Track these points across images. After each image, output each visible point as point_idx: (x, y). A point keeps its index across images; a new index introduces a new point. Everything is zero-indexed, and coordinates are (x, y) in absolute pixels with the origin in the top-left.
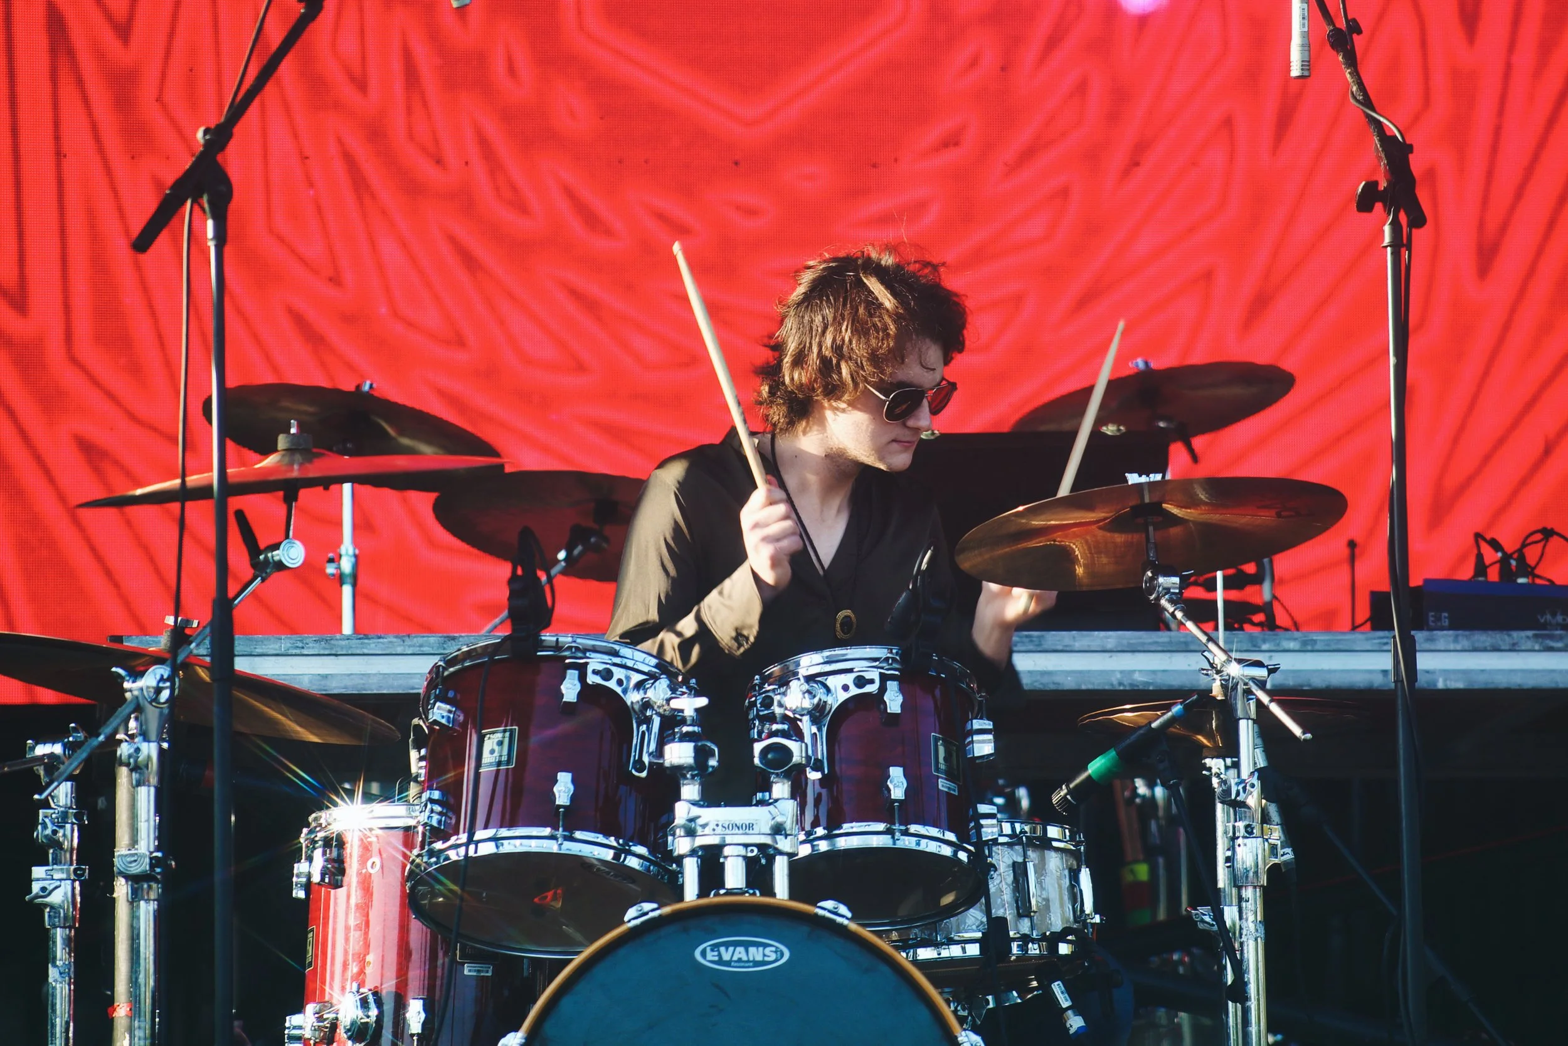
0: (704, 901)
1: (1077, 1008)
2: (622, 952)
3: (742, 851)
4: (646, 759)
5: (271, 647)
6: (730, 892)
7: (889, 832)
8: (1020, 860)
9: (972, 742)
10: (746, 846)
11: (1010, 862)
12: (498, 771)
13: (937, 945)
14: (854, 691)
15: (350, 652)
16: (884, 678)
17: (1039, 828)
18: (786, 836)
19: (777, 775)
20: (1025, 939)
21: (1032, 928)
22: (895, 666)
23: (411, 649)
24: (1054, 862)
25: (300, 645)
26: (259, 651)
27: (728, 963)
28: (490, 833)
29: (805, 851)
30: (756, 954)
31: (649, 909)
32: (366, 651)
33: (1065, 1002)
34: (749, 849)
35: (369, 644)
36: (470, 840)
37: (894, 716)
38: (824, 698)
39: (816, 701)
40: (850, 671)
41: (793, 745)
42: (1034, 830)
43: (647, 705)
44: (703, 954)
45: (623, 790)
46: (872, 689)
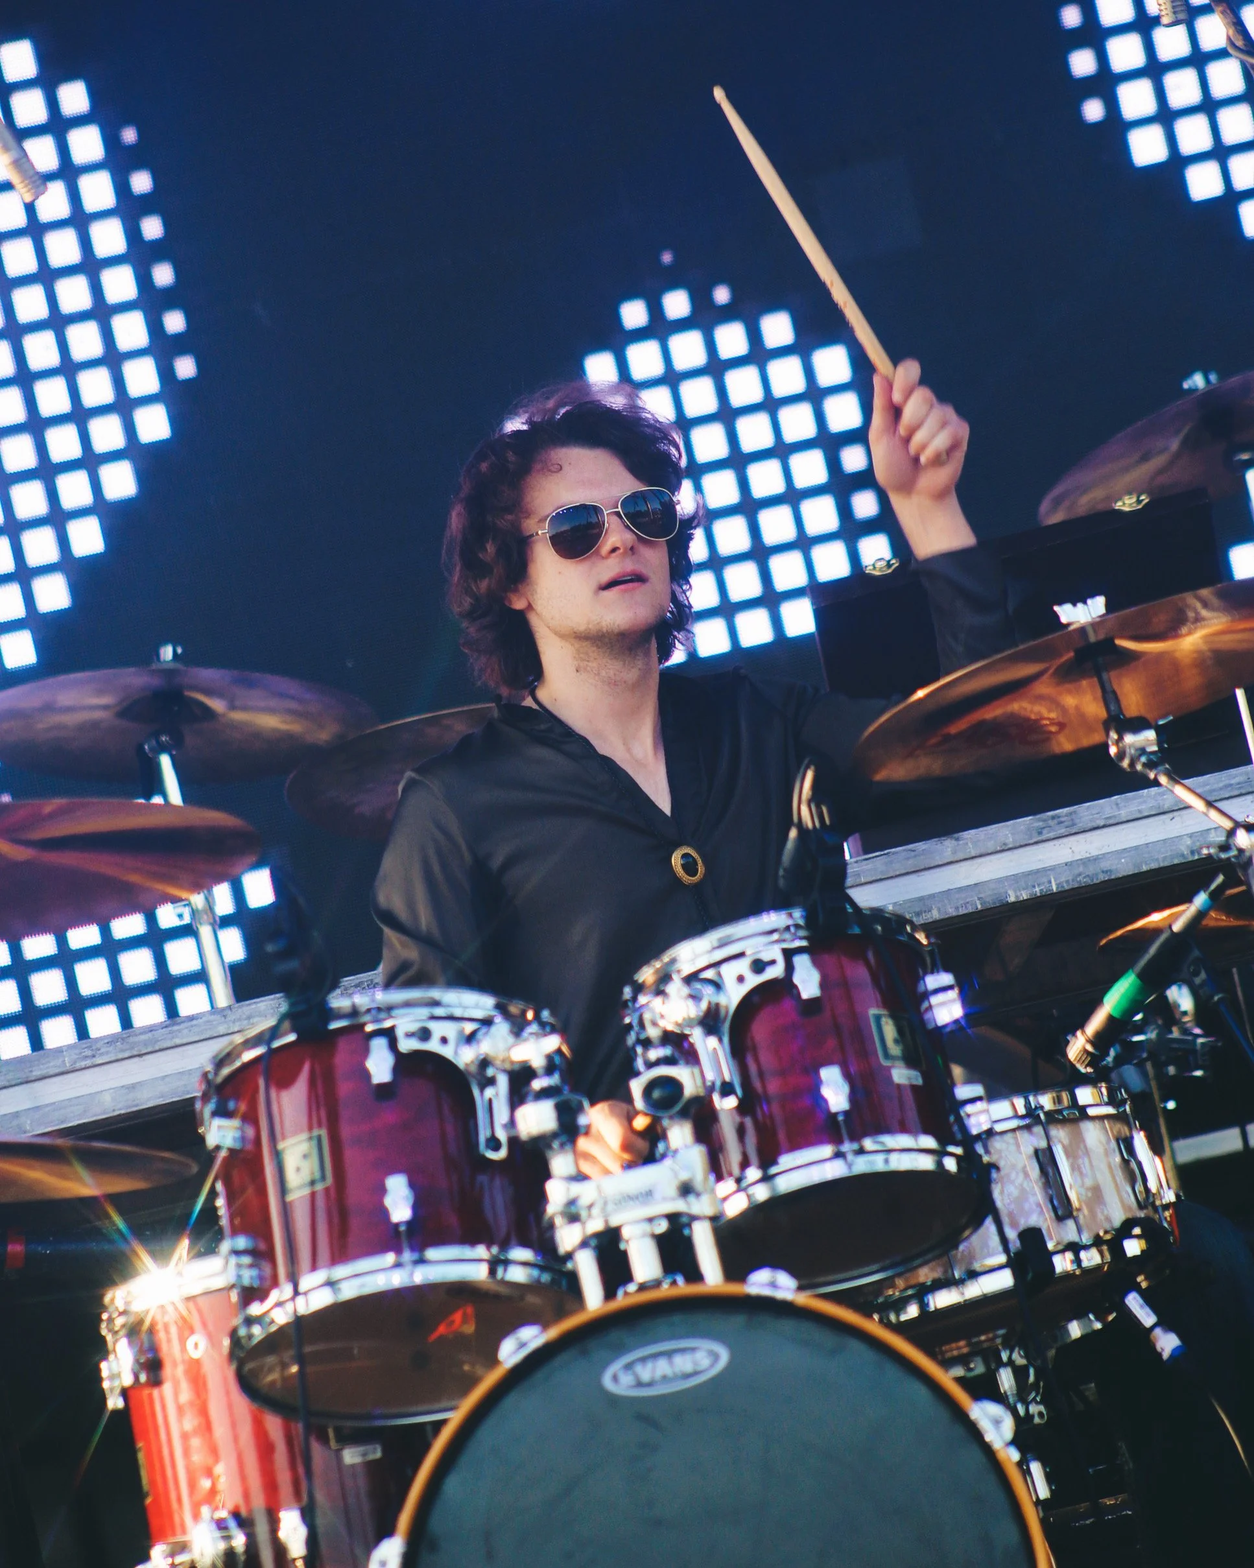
0: (614, 1305)
1: (1165, 1322)
2: (510, 1401)
3: (647, 1228)
4: (502, 1135)
5: (52, 1064)
6: (643, 1287)
7: (838, 1155)
8: (1043, 1144)
9: (930, 1007)
10: (651, 1220)
11: (1031, 1151)
12: (313, 1195)
13: (958, 1283)
14: (753, 981)
15: (157, 1048)
16: (788, 954)
17: (1065, 1096)
18: (698, 1195)
19: (671, 1118)
20: (1075, 1248)
21: (1079, 1231)
22: (802, 933)
23: (237, 1024)
24: (1093, 1134)
25: (89, 1053)
26: (37, 1073)
27: (650, 1384)
28: (320, 1276)
29: (736, 1206)
30: (683, 1363)
31: (531, 1337)
32: (178, 1041)
33: (1147, 1318)
34: (656, 1222)
35: (179, 1031)
36: (296, 1293)
37: (813, 1001)
38: (715, 999)
39: (704, 1005)
40: (741, 955)
41: (682, 1073)
42: (1058, 1100)
43: (485, 1063)
44: (615, 1378)
45: (483, 1179)
46: (776, 972)
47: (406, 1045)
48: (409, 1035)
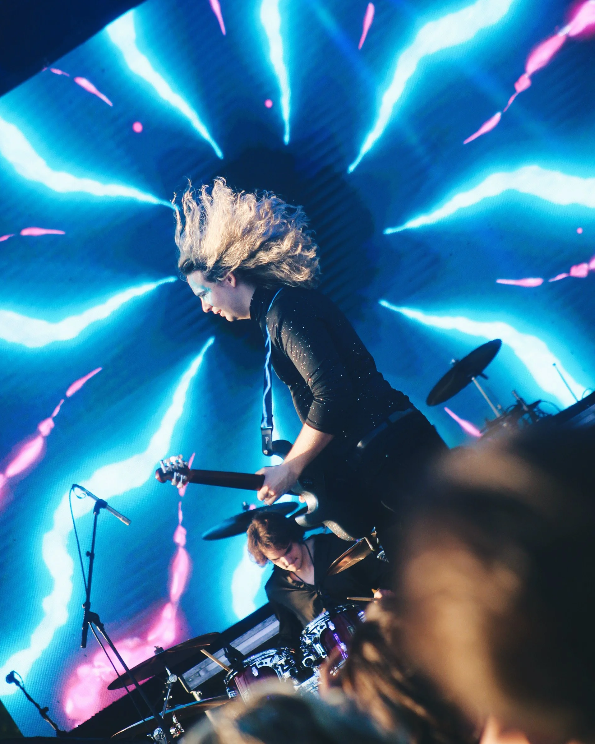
14: (321, 630)
16: (326, 623)
19: (312, 666)
22: (328, 617)
37: (334, 630)
38: (315, 637)
39: (313, 639)
40: (317, 626)
41: (312, 657)
43: (275, 665)
46: (325, 627)
47: (259, 667)
48: (259, 665)
